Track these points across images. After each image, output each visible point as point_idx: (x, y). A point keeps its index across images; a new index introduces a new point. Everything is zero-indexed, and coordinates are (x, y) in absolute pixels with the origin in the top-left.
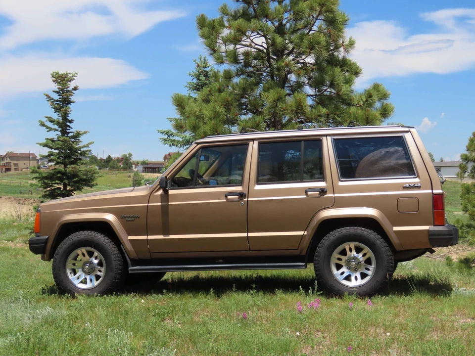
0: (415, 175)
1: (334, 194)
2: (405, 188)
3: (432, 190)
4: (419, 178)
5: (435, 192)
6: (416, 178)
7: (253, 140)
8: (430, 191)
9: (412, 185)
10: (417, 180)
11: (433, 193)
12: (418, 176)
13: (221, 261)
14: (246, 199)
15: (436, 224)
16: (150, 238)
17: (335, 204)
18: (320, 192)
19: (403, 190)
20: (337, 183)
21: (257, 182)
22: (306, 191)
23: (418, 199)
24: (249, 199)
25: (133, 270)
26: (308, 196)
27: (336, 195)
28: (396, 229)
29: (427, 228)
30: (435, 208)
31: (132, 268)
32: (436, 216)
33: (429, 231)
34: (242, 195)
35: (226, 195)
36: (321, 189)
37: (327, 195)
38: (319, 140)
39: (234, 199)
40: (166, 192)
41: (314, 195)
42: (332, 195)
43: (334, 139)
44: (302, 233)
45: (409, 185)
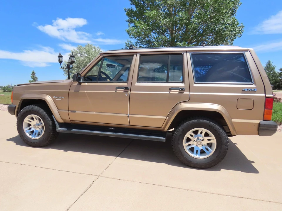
0: (252, 82)
2: (243, 91)
3: (265, 94)
4: (255, 85)
6: (252, 84)
7: (137, 53)
8: (264, 95)
9: (250, 90)
10: (253, 86)
11: (266, 96)
12: (255, 83)
13: (113, 129)
14: (129, 92)
15: (265, 119)
16: (70, 111)
17: (190, 99)
18: (180, 90)
19: (242, 93)
20: (193, 85)
21: (137, 81)
22: (170, 89)
23: (253, 101)
24: (131, 92)
25: (59, 130)
26: (171, 93)
27: (191, 93)
28: (233, 120)
29: (258, 122)
30: (265, 108)
31: (59, 129)
32: (265, 114)
33: (259, 124)
34: (126, 88)
35: (116, 89)
36: (181, 88)
37: (185, 93)
38: (181, 54)
39: (121, 91)
40: (80, 84)
41: (176, 92)
42: (189, 93)
43: (192, 54)
44: (165, 118)
45: (248, 90)
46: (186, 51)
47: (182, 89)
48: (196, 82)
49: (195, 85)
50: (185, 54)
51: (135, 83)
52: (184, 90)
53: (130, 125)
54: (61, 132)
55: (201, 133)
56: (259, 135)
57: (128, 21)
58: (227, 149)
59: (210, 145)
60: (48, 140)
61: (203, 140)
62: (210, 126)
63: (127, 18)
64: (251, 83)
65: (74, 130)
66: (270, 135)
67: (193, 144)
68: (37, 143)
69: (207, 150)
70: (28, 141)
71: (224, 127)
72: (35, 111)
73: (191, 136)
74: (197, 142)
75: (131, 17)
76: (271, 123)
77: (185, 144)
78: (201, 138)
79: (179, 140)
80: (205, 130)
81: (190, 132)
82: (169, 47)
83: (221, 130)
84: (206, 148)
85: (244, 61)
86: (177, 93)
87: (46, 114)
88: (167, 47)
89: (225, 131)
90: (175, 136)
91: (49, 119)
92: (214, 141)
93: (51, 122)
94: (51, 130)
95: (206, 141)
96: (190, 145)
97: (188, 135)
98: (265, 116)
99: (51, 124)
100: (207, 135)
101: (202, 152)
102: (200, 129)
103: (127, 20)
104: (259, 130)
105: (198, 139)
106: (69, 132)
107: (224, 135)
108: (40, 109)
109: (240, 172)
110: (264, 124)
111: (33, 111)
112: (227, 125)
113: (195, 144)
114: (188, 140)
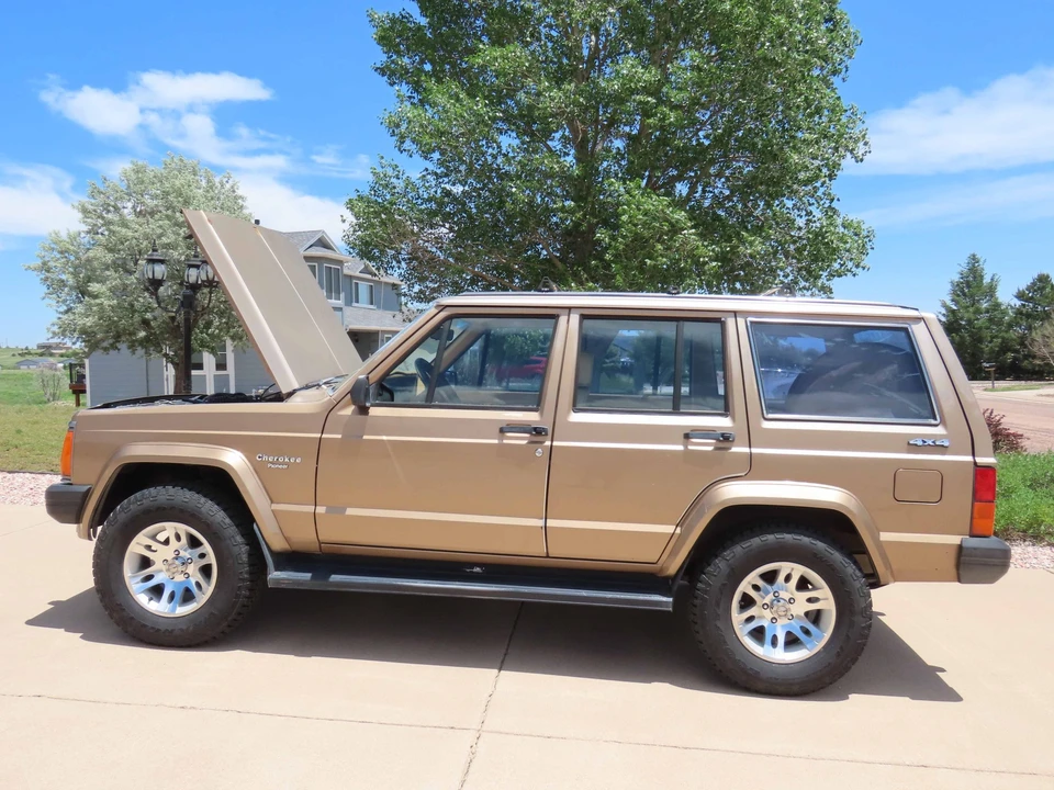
0: (935, 418)
1: (750, 447)
2: (913, 448)
3: (973, 455)
4: (945, 426)
5: (979, 460)
6: (936, 425)
7: (570, 309)
8: (970, 458)
9: (930, 442)
10: (940, 430)
11: (975, 463)
12: (943, 422)
13: (478, 570)
14: (548, 443)
15: (976, 532)
16: (321, 510)
17: (754, 469)
18: (718, 440)
19: (909, 452)
20: (759, 424)
21: (574, 405)
22: (687, 436)
23: (941, 474)
24: (555, 443)
25: (277, 581)
26: (690, 447)
27: (754, 450)
28: (885, 536)
29: (955, 540)
30: (976, 497)
31: (275, 575)
32: (976, 515)
33: (960, 547)
34: (538, 432)
35: (502, 431)
36: (723, 435)
37: (734, 449)
38: (717, 320)
39: (520, 440)
40: (363, 410)
41: (705, 446)
42: (747, 450)
43: (752, 322)
44: (670, 529)
45: (925, 442)
46: (735, 313)
47: (725, 438)
48: (771, 416)
49: (767, 425)
50: (730, 322)
51: (568, 413)
52: (733, 441)
53: (548, 557)
54: (283, 586)
55: (788, 578)
56: (959, 581)
57: (382, 71)
58: (870, 626)
59: (815, 617)
60: (230, 618)
61: (791, 601)
62: (815, 555)
63: (380, 57)
64: (933, 422)
65: (335, 578)
66: (991, 579)
67: (761, 617)
68: (182, 630)
69: (807, 632)
70: (144, 626)
71: (856, 556)
72: (182, 511)
73: (756, 588)
74: (775, 609)
75: (398, 53)
76: (991, 543)
77: (737, 617)
78: (784, 595)
79: (718, 605)
80: (798, 570)
81: (753, 577)
82: (678, 293)
83: (851, 569)
84: (801, 627)
85: (908, 350)
86: (710, 448)
87: (228, 520)
88: (669, 293)
89: (860, 570)
90: (706, 592)
91: (239, 539)
92: (827, 601)
93: (245, 548)
94: (243, 580)
95: (801, 605)
96: (750, 619)
97: (745, 586)
98: (975, 521)
99: (245, 558)
100: (803, 584)
101: (792, 642)
102: (785, 567)
103: (378, 65)
104: (958, 565)
105: (778, 599)
106: (318, 586)
107: (859, 582)
108: (203, 500)
109: (907, 699)
110: (975, 549)
111: (173, 508)
112: (864, 551)
113: (768, 614)
114: (747, 602)
